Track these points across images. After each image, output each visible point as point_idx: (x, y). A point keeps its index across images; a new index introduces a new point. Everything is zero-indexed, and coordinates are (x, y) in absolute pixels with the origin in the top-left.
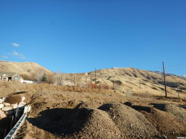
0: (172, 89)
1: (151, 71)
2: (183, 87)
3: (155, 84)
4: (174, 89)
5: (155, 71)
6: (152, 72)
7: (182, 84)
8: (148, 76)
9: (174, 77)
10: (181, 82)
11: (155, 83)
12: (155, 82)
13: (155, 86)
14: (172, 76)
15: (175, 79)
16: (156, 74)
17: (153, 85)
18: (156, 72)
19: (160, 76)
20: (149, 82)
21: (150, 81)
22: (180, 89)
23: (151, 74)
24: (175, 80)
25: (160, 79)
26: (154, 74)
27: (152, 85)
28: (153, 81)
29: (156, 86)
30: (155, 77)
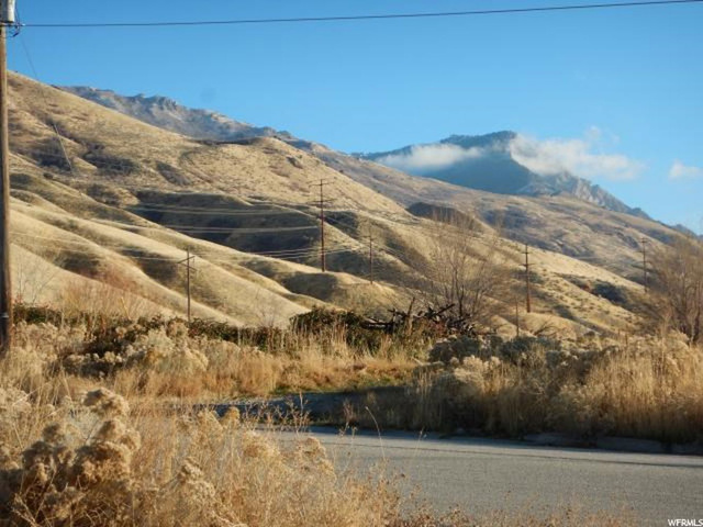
0: (250, 265)
1: (91, 95)
2: (354, 245)
3: (102, 214)
4: (267, 271)
5: (132, 99)
6: (106, 104)
7: (346, 222)
8: (48, 132)
9: (292, 161)
10: (341, 206)
11: (105, 206)
12: (113, 200)
13: (90, 235)
14: (278, 144)
15: (296, 172)
16: (133, 124)
17: (72, 227)
18: (144, 106)
19: (166, 142)
20: (50, 197)
21: (55, 188)
22: (321, 264)
23: (84, 117)
24: (294, 187)
25: (163, 168)
26: (115, 117)
27: (58, 224)
28: (94, 191)
29: (103, 241)
30: (117, 148)
